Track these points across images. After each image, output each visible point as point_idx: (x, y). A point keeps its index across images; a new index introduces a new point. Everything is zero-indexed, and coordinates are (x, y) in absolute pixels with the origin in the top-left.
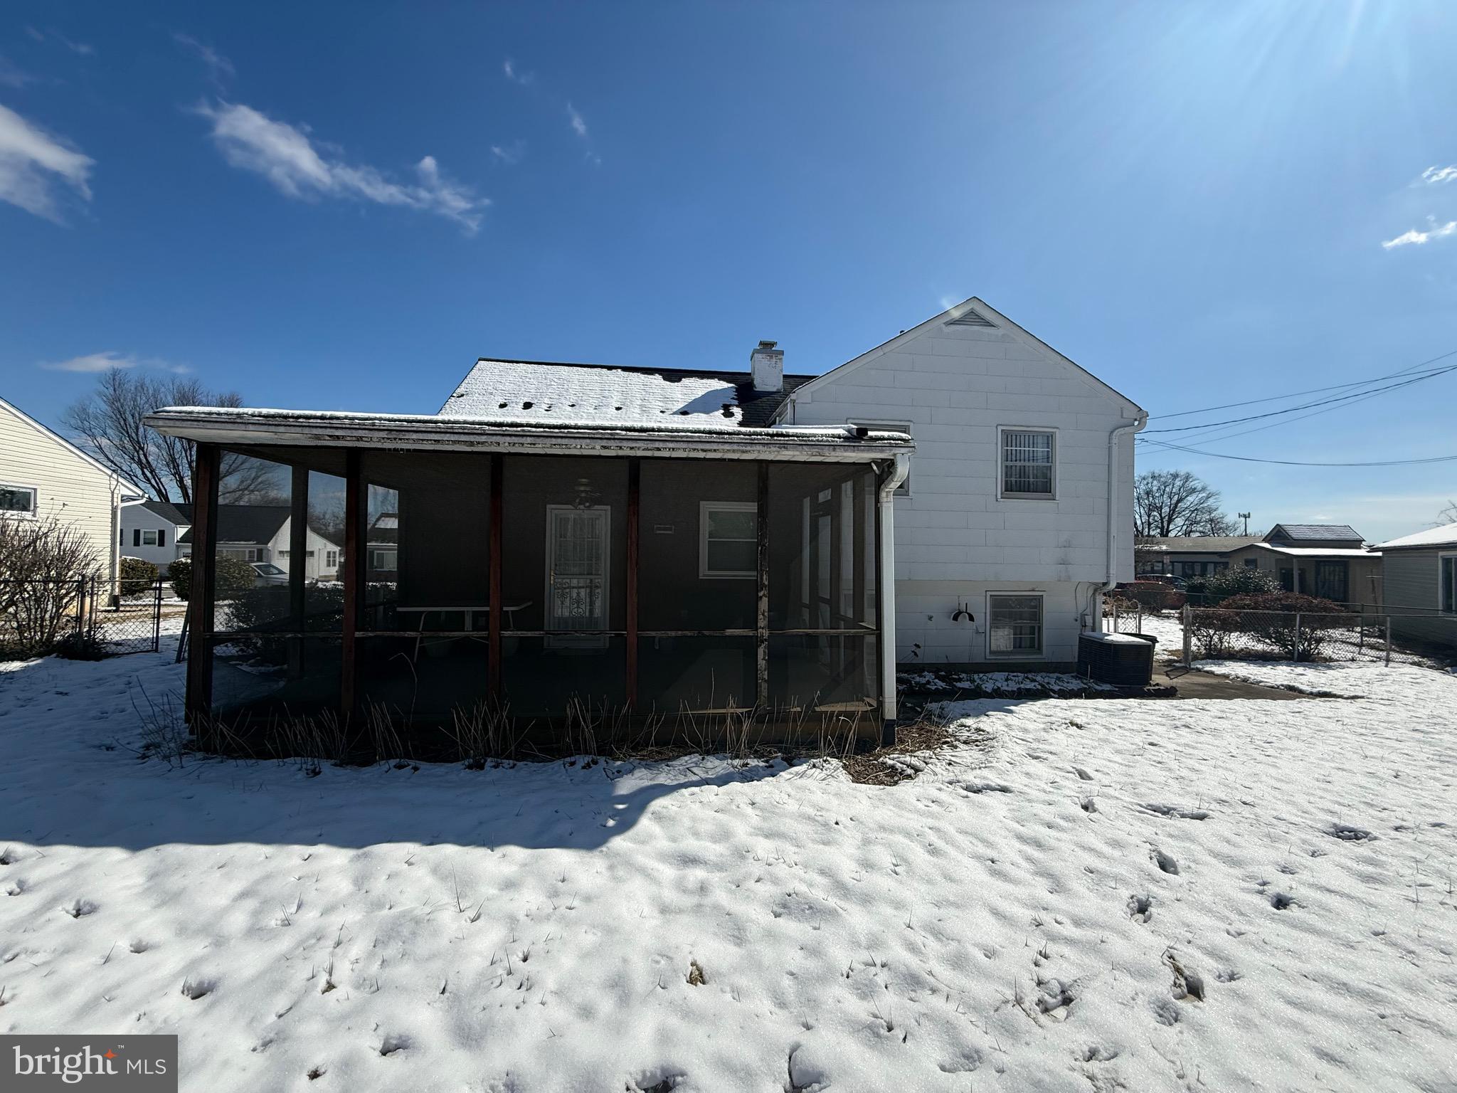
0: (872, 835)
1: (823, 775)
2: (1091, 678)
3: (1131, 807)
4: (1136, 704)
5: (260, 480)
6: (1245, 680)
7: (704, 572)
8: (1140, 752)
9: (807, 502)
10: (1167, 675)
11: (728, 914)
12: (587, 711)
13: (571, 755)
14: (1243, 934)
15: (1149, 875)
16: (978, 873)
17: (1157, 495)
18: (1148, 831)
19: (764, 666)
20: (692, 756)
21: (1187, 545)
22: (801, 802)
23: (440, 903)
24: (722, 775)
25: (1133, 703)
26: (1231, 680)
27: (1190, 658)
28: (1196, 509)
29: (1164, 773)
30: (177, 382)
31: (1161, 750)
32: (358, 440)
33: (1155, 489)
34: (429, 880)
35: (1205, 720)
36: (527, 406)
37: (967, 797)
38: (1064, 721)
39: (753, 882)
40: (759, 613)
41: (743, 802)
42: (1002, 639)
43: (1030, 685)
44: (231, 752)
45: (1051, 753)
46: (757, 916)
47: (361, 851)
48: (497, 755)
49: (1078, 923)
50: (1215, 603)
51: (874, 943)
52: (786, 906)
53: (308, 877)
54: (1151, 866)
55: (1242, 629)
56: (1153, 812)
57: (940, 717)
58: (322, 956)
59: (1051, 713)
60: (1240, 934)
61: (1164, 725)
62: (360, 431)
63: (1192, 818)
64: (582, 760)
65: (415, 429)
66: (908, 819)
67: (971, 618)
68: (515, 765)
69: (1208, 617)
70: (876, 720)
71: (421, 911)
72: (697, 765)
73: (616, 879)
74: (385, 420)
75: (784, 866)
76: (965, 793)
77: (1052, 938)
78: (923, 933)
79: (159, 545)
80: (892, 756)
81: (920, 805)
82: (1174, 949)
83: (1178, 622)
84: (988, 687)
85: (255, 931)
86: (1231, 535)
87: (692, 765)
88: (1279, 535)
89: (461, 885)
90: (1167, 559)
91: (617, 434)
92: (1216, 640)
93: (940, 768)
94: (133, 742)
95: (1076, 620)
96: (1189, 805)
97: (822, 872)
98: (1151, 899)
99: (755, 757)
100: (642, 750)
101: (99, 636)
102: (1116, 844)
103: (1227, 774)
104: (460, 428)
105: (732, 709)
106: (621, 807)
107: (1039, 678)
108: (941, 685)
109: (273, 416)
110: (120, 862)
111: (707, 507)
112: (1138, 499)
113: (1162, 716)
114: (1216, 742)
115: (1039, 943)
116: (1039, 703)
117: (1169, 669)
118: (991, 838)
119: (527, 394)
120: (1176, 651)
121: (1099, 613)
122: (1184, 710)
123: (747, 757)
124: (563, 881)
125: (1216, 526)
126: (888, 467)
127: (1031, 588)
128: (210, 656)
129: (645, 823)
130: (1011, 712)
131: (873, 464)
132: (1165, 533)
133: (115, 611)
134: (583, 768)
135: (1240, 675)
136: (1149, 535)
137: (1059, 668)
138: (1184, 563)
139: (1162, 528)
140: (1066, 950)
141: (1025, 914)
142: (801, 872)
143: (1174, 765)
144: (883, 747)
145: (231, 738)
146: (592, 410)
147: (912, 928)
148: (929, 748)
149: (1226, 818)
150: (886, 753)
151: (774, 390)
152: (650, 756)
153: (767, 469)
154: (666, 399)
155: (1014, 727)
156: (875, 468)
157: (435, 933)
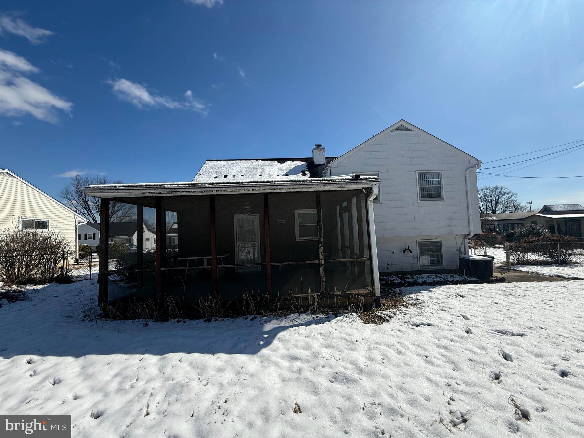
0: (372, 346)
1: (350, 320)
2: (466, 275)
3: (488, 331)
4: (487, 286)
5: (129, 212)
6: (537, 273)
7: (298, 238)
8: (490, 306)
9: (338, 207)
10: (500, 273)
11: (311, 382)
12: (252, 296)
13: (246, 315)
14: (547, 389)
15: (499, 362)
16: (419, 362)
17: (489, 196)
18: (497, 342)
19: (323, 275)
20: (295, 314)
21: (504, 216)
22: (341, 332)
23: (192, 378)
24: (308, 321)
25: (485, 285)
26: (530, 274)
27: (510, 265)
28: (507, 201)
29: (502, 316)
30: (99, 178)
31: (500, 305)
32: (159, 193)
33: (488, 194)
34: (189, 368)
35: (519, 291)
36: (225, 177)
37: (413, 328)
38: (455, 294)
39: (321, 367)
40: (320, 253)
41: (316, 332)
42: (425, 260)
43: (439, 279)
44: (115, 318)
45: (450, 308)
46: (324, 382)
47: (162, 357)
48: (216, 316)
49: (467, 384)
50: (520, 241)
51: (375, 394)
52: (335, 378)
53: (141, 368)
54: (499, 358)
55: (533, 251)
56: (498, 333)
57: (399, 294)
58: (145, 401)
59: (449, 291)
60: (545, 389)
61: (500, 294)
62: (160, 190)
63: (517, 335)
64: (250, 317)
65: (180, 187)
66: (387, 339)
67: (411, 252)
68: (223, 320)
69: (517, 247)
70: (372, 296)
71: (184, 381)
72: (297, 318)
73: (264, 367)
74: (169, 185)
75: (334, 360)
76: (412, 327)
77: (455, 391)
78: (396, 390)
79: (94, 239)
80: (379, 311)
81: (392, 333)
82: (514, 396)
83: (503, 249)
84: (420, 281)
85: (120, 390)
86: (524, 211)
87: (295, 318)
88: (546, 210)
89: (201, 370)
90: (496, 223)
91: (259, 184)
92: (521, 256)
93: (401, 316)
94: (80, 315)
95: (457, 251)
96: (515, 329)
97: (351, 363)
98: (501, 373)
99: (321, 314)
100: (275, 312)
101: (70, 274)
102: (482, 348)
103: (532, 315)
104: (198, 186)
105: (310, 294)
106: (266, 336)
107: (442, 276)
108: (400, 280)
109: (128, 186)
110: (72, 362)
111: (297, 212)
112: (481, 198)
113: (499, 290)
114: (526, 301)
115: (449, 394)
116: (443, 287)
117: (501, 270)
118: (425, 346)
119: (225, 172)
120: (503, 262)
121: (467, 248)
122: (509, 288)
123: (318, 314)
124: (242, 368)
125: (517, 208)
126: (370, 190)
127: (436, 238)
128: (107, 280)
129: (276, 342)
130: (431, 291)
131: (363, 189)
132: (494, 212)
133: (77, 265)
134: (251, 320)
135: (534, 271)
136: (487, 214)
137: (452, 271)
138: (504, 224)
139: (493, 210)
140: (462, 397)
141: (442, 381)
142: (342, 363)
143: (507, 312)
144: (376, 308)
145: (115, 312)
146: (250, 177)
147: (391, 387)
148: (395, 307)
149: (534, 335)
150: (377, 310)
151: (322, 163)
152: (278, 314)
153: (320, 195)
154: (279, 170)
155: (433, 298)
156: (364, 191)
157: (190, 391)
